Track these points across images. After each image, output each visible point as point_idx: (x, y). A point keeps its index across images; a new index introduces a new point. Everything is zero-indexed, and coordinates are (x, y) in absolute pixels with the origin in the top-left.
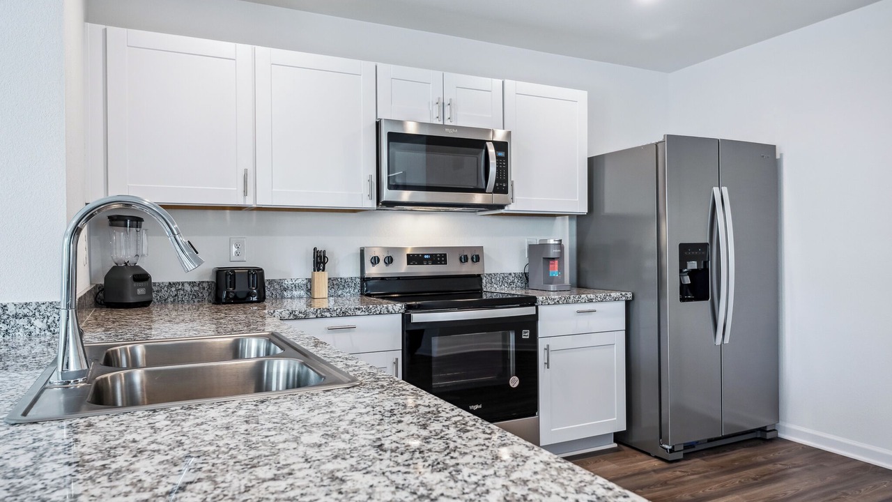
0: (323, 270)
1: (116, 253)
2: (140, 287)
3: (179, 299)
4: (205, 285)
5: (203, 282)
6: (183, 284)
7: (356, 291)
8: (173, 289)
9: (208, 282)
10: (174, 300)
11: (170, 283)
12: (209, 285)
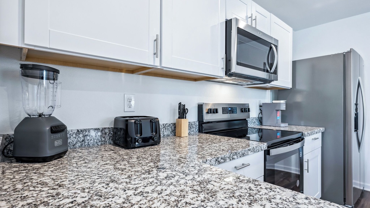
0: (185, 118)
1: (28, 104)
2: (57, 139)
3: (86, 144)
4: (107, 131)
5: (105, 128)
6: (89, 130)
7: (196, 130)
8: (81, 136)
9: (109, 128)
10: (82, 145)
11: (78, 131)
12: (109, 131)
